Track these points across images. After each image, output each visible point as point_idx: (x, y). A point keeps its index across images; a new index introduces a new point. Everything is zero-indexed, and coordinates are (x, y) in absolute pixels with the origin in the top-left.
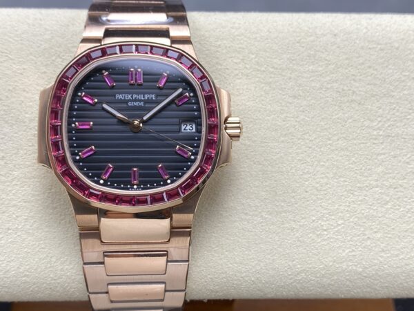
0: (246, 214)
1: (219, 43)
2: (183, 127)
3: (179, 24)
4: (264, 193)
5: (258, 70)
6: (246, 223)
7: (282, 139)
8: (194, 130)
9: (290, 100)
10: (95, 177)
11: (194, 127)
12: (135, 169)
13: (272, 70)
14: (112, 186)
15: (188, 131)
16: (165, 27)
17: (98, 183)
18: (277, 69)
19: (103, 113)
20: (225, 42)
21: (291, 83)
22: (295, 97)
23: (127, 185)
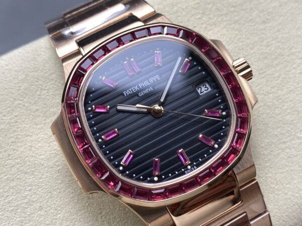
0: (284, 143)
1: (175, 8)
2: (199, 91)
3: (138, 6)
4: (288, 117)
5: (222, 15)
6: (288, 150)
7: (276, 62)
8: (210, 89)
9: (262, 26)
10: (148, 177)
11: (208, 86)
12: (180, 151)
13: (233, 9)
14: (167, 178)
15: (205, 92)
16: (127, 14)
17: (153, 181)
18: (236, 6)
19: (121, 115)
20: (180, 5)
21: (255, 13)
22: (264, 22)
23: (180, 169)
